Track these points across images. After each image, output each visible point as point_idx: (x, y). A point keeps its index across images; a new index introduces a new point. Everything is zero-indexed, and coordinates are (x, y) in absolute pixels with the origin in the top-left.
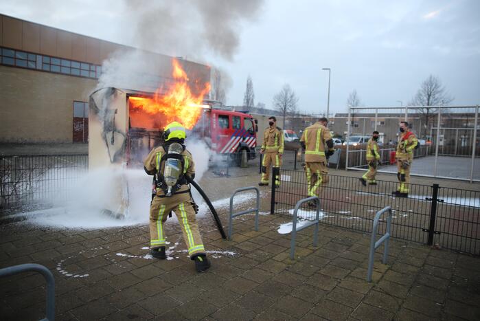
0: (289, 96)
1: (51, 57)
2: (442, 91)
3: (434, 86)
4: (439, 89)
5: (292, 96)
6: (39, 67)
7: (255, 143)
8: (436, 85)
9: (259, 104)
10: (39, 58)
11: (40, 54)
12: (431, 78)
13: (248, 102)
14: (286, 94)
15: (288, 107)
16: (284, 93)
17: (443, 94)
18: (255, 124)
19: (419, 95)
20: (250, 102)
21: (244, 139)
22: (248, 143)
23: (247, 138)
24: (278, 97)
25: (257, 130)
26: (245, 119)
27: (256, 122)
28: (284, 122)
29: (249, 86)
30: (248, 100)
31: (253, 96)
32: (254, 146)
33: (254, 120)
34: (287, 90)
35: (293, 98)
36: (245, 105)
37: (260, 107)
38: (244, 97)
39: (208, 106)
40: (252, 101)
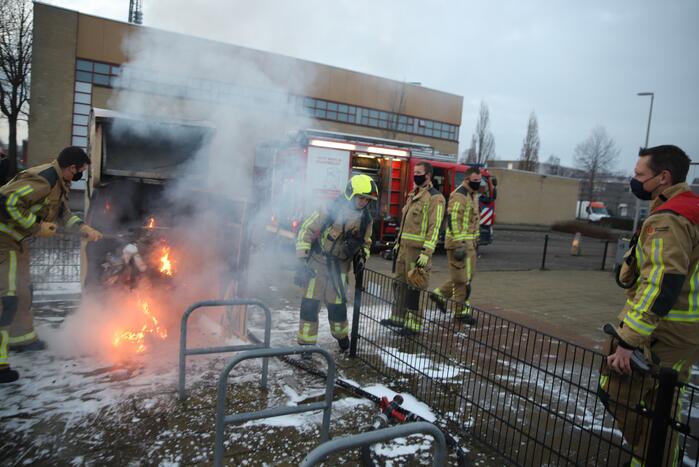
0: (602, 146)
5: (608, 147)
9: (551, 158)
13: (528, 155)
14: (598, 143)
15: (599, 164)
16: (595, 141)
18: (492, 186)
20: (532, 153)
24: (583, 148)
25: (494, 198)
27: (494, 184)
29: (532, 129)
30: (530, 150)
31: (538, 144)
32: (489, 223)
33: (491, 179)
34: (600, 136)
35: (611, 149)
36: (525, 159)
37: (553, 163)
39: (403, 154)
40: (536, 153)
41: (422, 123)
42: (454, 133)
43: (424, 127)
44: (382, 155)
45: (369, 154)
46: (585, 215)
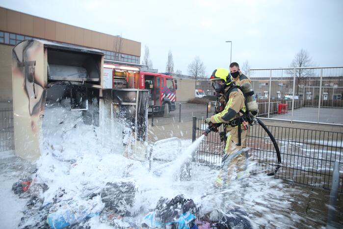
0: (199, 65)
1: (16, 34)
2: (310, 60)
3: (304, 57)
4: (308, 59)
5: (201, 65)
6: (7, 41)
7: (175, 98)
8: (305, 56)
9: (177, 71)
10: (7, 35)
11: (7, 32)
12: (302, 51)
13: (169, 69)
14: (197, 64)
15: (198, 73)
17: (311, 63)
18: (175, 84)
19: (294, 64)
20: (171, 69)
21: (166, 95)
22: (169, 98)
23: (169, 94)
24: (191, 66)
25: (176, 89)
26: (167, 79)
27: (176, 82)
28: (196, 84)
29: (170, 57)
31: (173, 65)
32: (174, 101)
33: (174, 80)
34: (197, 61)
35: (202, 67)
37: (178, 73)
38: (166, 66)
39: (137, 69)
40: (172, 69)
41: (123, 56)
42: (138, 60)
43: (123, 58)
44: (127, 70)
45: (121, 70)
46: (197, 96)
